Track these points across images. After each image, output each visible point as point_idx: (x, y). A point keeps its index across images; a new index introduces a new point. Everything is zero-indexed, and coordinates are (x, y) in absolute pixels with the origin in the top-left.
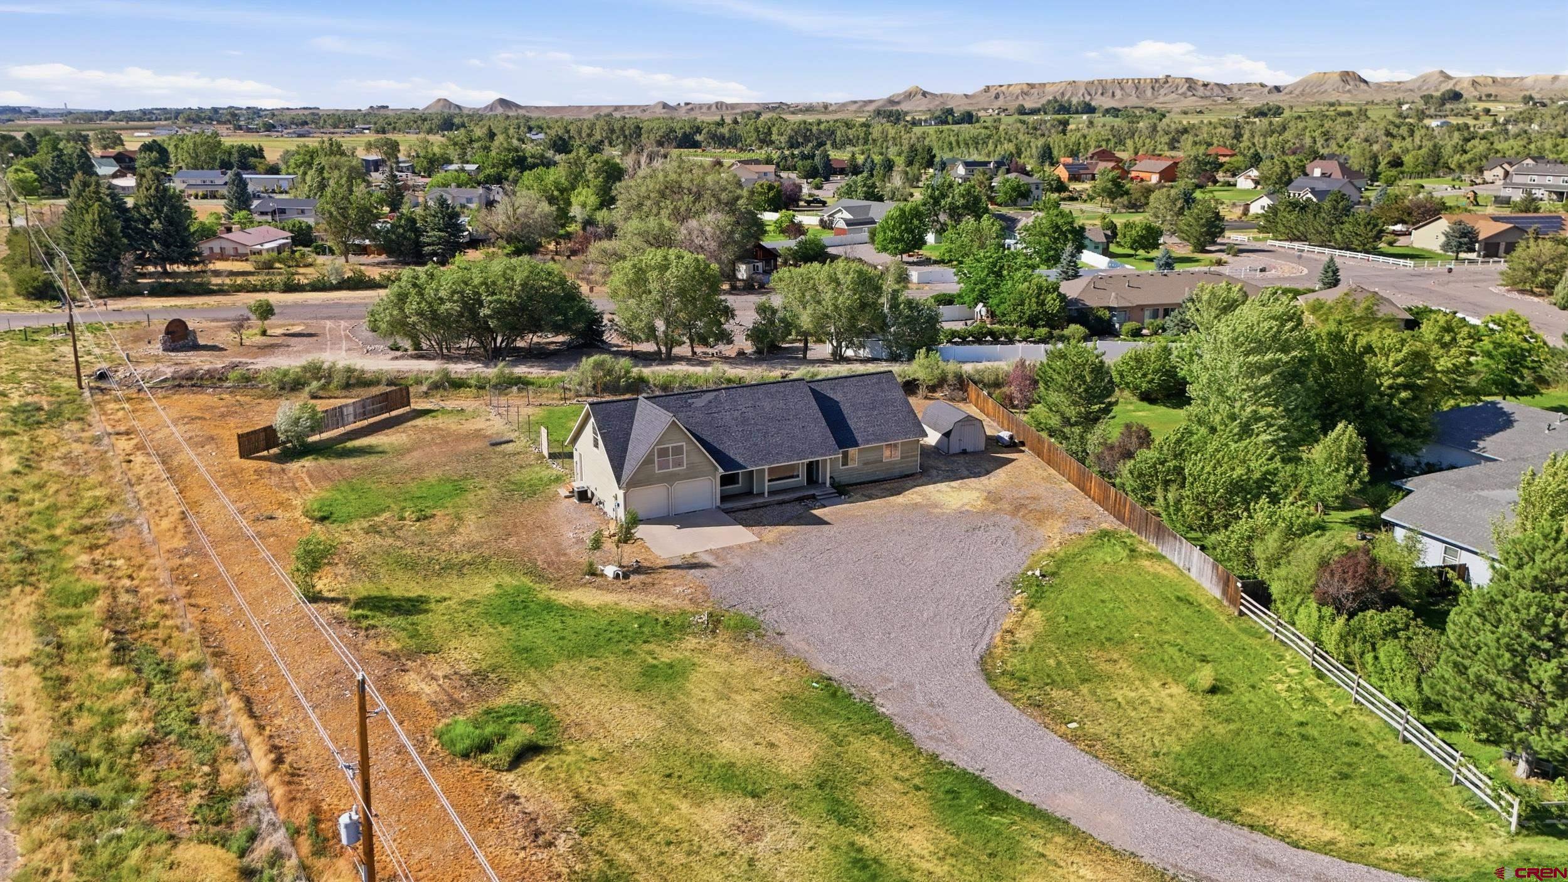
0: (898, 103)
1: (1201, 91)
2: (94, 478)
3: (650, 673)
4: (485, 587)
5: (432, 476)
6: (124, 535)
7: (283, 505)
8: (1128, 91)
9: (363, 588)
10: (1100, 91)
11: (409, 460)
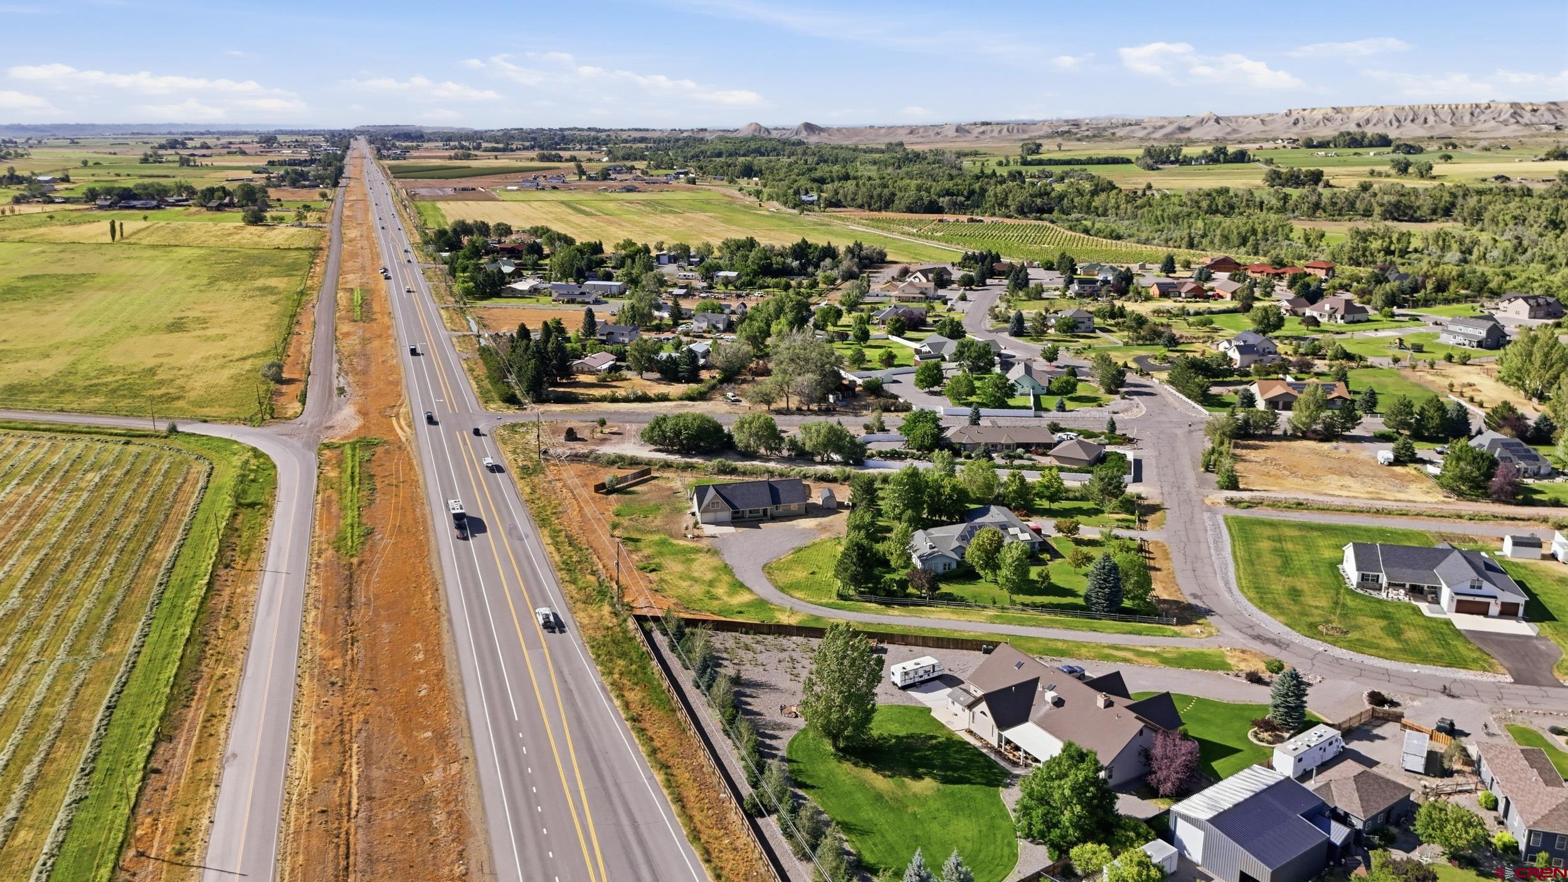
0: (1189, 129)
1: (1527, 117)
2: (554, 497)
3: (687, 560)
4: (656, 537)
5: (651, 503)
6: (565, 515)
7: (607, 510)
8: (1443, 117)
9: (626, 535)
10: (1411, 117)
11: (645, 497)
